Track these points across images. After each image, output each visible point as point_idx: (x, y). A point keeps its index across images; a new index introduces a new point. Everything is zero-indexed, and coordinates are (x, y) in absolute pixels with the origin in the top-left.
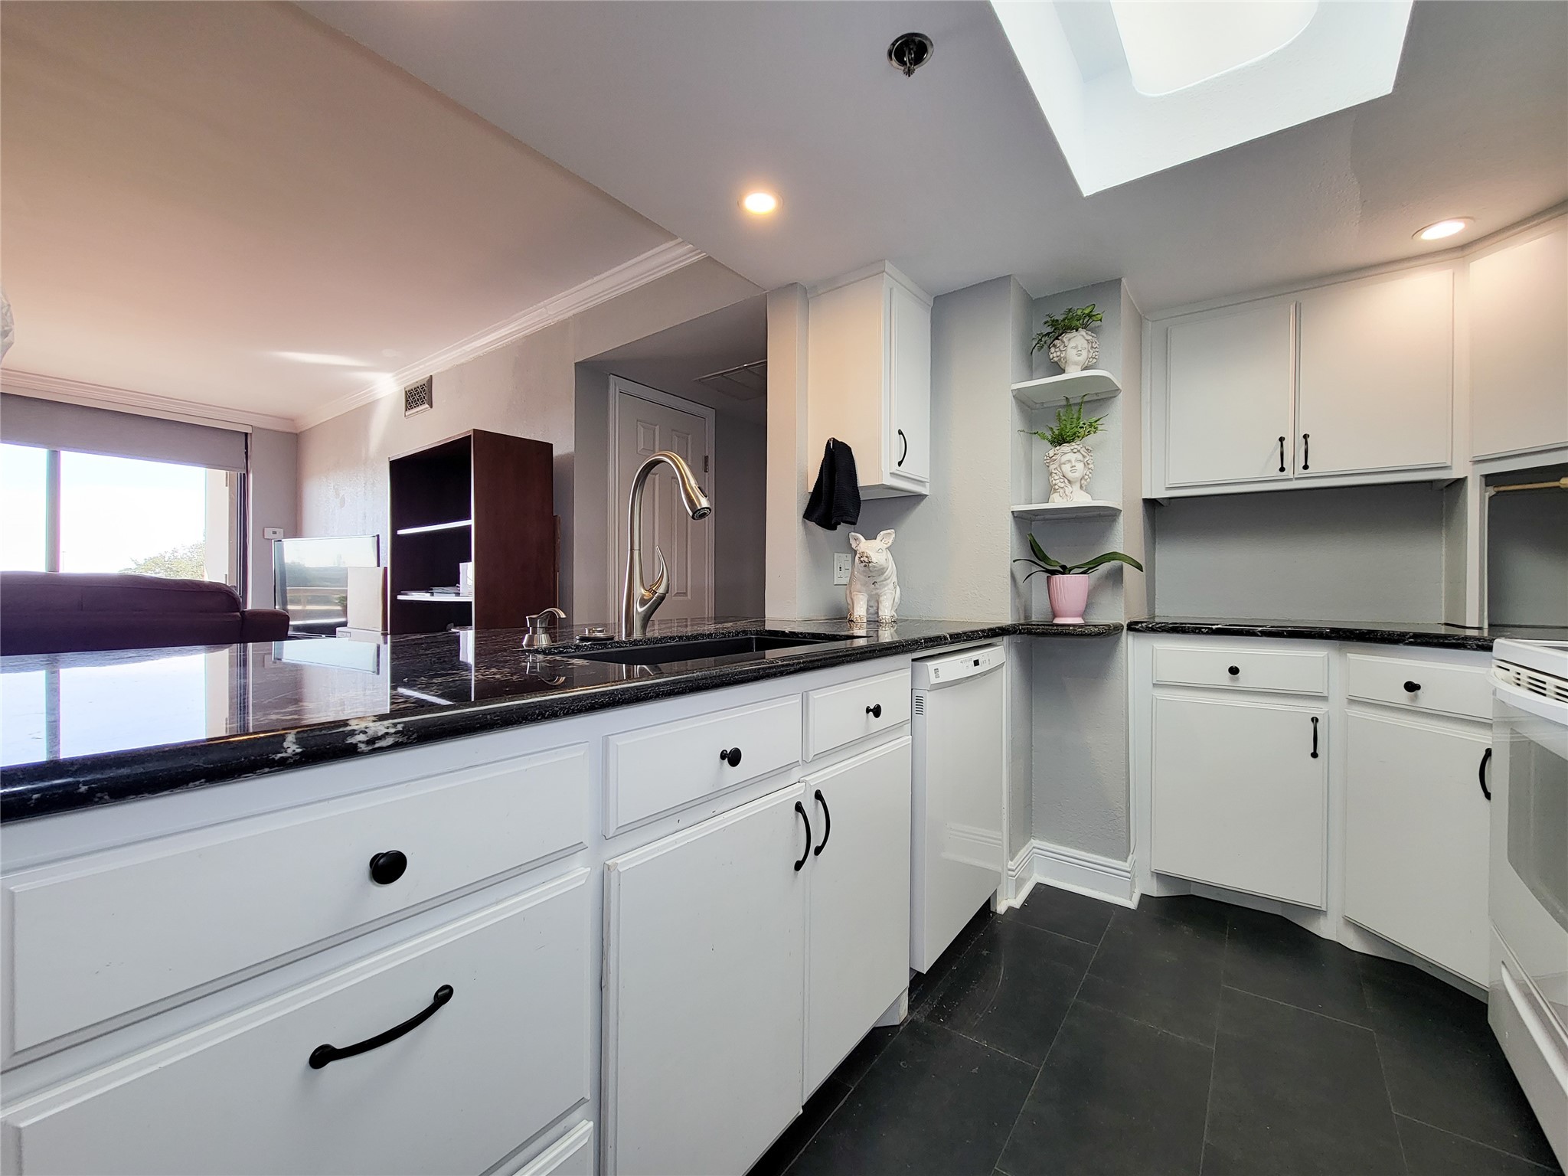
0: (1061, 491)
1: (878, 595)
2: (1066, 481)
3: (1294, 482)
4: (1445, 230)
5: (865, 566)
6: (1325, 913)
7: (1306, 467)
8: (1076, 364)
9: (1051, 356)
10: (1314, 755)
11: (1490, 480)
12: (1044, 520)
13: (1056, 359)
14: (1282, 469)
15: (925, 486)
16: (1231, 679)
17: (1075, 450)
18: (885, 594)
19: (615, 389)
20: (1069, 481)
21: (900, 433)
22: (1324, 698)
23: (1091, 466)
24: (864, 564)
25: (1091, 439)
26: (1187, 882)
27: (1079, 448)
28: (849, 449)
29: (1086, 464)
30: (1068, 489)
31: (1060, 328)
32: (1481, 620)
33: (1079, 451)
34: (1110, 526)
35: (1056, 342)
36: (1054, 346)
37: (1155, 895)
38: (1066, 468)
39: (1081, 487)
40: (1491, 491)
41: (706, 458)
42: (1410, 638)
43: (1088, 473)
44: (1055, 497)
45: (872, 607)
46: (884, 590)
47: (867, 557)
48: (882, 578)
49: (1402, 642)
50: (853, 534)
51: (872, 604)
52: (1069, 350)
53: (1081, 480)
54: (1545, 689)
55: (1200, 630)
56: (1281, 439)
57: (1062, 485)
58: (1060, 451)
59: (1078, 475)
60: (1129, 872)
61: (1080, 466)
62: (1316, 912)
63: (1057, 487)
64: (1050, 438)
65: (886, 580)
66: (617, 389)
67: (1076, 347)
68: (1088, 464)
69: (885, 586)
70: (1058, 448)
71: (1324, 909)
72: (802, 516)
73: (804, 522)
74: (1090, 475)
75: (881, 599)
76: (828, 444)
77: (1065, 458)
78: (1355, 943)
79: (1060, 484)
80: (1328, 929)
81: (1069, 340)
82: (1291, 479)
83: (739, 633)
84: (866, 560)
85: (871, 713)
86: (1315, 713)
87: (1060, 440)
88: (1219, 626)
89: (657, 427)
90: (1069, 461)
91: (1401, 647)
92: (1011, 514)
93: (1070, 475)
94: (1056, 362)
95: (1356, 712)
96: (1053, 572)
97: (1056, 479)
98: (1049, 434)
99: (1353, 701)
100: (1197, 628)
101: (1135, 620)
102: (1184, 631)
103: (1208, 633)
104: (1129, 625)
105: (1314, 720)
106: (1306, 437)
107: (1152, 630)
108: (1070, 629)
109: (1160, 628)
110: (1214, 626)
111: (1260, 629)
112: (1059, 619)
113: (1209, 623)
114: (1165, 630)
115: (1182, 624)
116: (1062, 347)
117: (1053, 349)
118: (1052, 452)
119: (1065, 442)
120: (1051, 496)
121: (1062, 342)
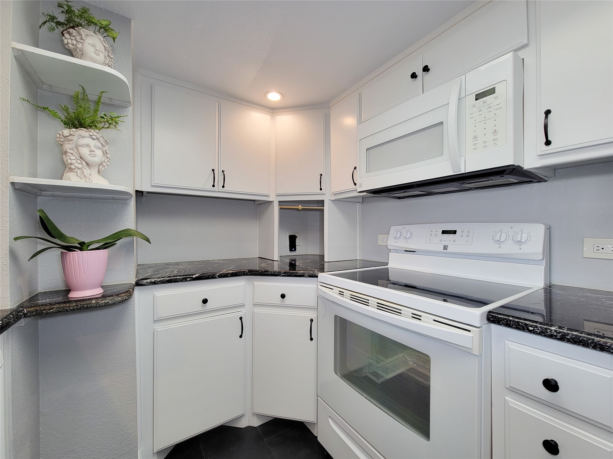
0: (79, 171)
2: (84, 163)
3: (218, 193)
7: (223, 187)
9: (65, 42)
10: (241, 336)
11: (281, 202)
12: (53, 196)
13: (70, 47)
14: (213, 186)
16: (203, 306)
17: (94, 137)
20: (87, 164)
22: (245, 306)
23: (108, 156)
25: (109, 133)
27: (98, 136)
29: (105, 153)
30: (87, 171)
31: (76, 20)
32: (278, 258)
33: (98, 139)
35: (71, 30)
36: (69, 33)
38: (85, 151)
39: (99, 171)
40: (280, 206)
42: (282, 274)
43: (106, 161)
44: (70, 175)
49: (279, 276)
52: (85, 43)
53: (99, 165)
54: (368, 303)
55: (186, 280)
56: (213, 170)
57: (80, 166)
58: (77, 134)
59: (97, 161)
61: (99, 153)
63: (73, 167)
64: (63, 118)
68: (106, 152)
70: (73, 130)
71: (244, 414)
74: (108, 163)
77: (82, 141)
79: (76, 165)
81: (87, 35)
82: (216, 192)
86: (241, 314)
88: (197, 275)
90: (88, 146)
91: (278, 277)
92: (9, 185)
93: (89, 159)
96: (70, 249)
97: (72, 159)
99: (255, 305)
100: (184, 278)
101: (141, 277)
102: (176, 281)
103: (190, 280)
104: (136, 283)
105: (241, 318)
106: (223, 171)
107: (155, 283)
108: (88, 302)
109: (159, 281)
110: (194, 276)
111: (218, 275)
112: (74, 295)
113: (189, 274)
114: (163, 282)
115: (175, 276)
116: (78, 38)
117: (67, 35)
118: (66, 132)
119: (81, 125)
120: (65, 175)
121: (80, 34)
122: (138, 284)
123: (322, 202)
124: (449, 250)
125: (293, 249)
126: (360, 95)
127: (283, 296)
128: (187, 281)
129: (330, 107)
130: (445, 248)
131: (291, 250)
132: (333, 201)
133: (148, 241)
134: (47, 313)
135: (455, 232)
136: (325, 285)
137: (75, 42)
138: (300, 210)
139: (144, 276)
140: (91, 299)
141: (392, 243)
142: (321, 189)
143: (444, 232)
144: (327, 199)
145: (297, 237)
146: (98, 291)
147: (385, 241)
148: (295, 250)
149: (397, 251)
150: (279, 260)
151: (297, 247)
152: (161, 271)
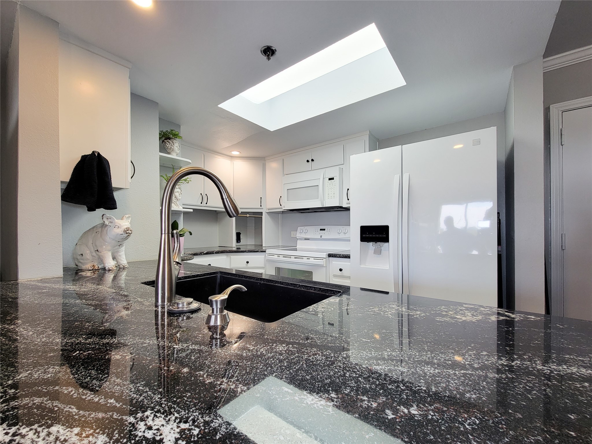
0: (175, 203)
1: (117, 252)
4: (236, 153)
5: (128, 236)
7: (206, 204)
17: (180, 188)
18: (122, 251)
20: (177, 200)
21: (131, 162)
24: (128, 234)
30: (178, 203)
36: (168, 142)
38: (177, 194)
42: (247, 251)
46: (122, 249)
49: (245, 252)
50: (107, 215)
52: (175, 147)
56: (201, 194)
63: (173, 201)
69: (123, 246)
75: (120, 254)
77: (176, 190)
79: (175, 200)
81: (175, 143)
82: (203, 206)
84: (130, 232)
90: (178, 192)
93: (178, 197)
100: (200, 253)
106: (206, 195)
110: (205, 252)
111: (215, 252)
116: (172, 144)
121: (173, 142)
123: (261, 213)
124: (323, 237)
126: (283, 160)
127: (248, 262)
128: (202, 255)
129: (266, 160)
130: (321, 237)
131: (237, 242)
132: (267, 213)
135: (324, 230)
136: (270, 254)
137: (171, 146)
138: (247, 217)
141: (298, 235)
142: (261, 206)
143: (321, 230)
144: (264, 211)
145: (241, 234)
147: (295, 235)
148: (240, 242)
149: (301, 239)
151: (241, 240)
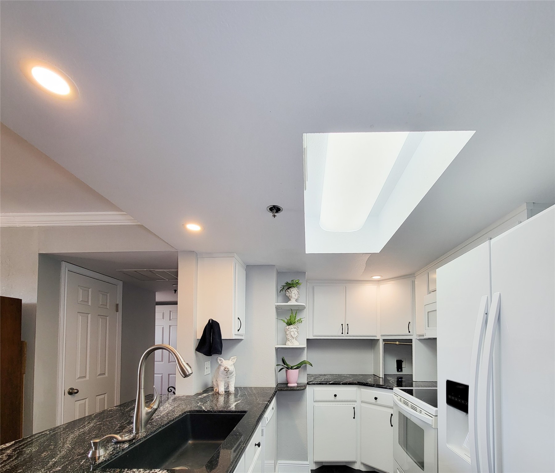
0: (291, 341)
1: (229, 382)
4: (377, 278)
5: (227, 372)
6: (356, 462)
7: (348, 333)
8: (294, 298)
9: (287, 295)
10: (354, 418)
11: (384, 340)
13: (288, 296)
14: (342, 333)
15: (243, 336)
16: (335, 398)
17: (295, 328)
18: (232, 381)
19: (65, 269)
20: (293, 338)
21: (239, 319)
22: (356, 401)
23: (299, 333)
24: (226, 371)
26: (322, 462)
28: (218, 324)
30: (293, 341)
31: (289, 286)
32: (383, 376)
34: (303, 351)
35: (288, 290)
36: (287, 291)
37: (314, 469)
38: (292, 333)
39: (296, 341)
40: (384, 343)
41: (117, 305)
43: (298, 335)
44: (288, 343)
45: (225, 386)
46: (231, 380)
47: (227, 369)
48: (231, 375)
50: (219, 358)
51: (225, 385)
52: (292, 294)
56: (342, 325)
57: (291, 339)
58: (290, 328)
59: (296, 336)
60: (309, 465)
61: (296, 333)
62: (354, 462)
63: (289, 339)
64: (286, 322)
65: (233, 376)
66: (67, 269)
67: (294, 292)
69: (232, 378)
70: (289, 326)
71: (356, 461)
72: (195, 350)
73: (195, 352)
75: (230, 383)
76: (209, 321)
77: (292, 330)
78: (363, 469)
80: (357, 467)
81: (293, 290)
82: (344, 336)
83: (183, 414)
84: (227, 370)
85: (257, 446)
86: (354, 406)
87: (289, 324)
88: (332, 382)
89: (90, 290)
90: (293, 331)
91: (373, 387)
92: (274, 348)
93: (293, 336)
94: (288, 297)
95: (364, 405)
96: (288, 369)
97: (289, 337)
98: (286, 321)
99: (362, 402)
100: (326, 383)
101: (309, 381)
102: (322, 384)
103: (329, 384)
104: (307, 383)
105: (354, 408)
106: (347, 325)
107: (314, 384)
108: (293, 388)
109: (316, 383)
110: (330, 383)
111: (342, 383)
112: (289, 385)
113: (328, 381)
114: (317, 384)
115: (322, 382)
117: (287, 292)
118: (287, 327)
119: (291, 324)
120: (287, 342)
122: (308, 384)
123: (411, 341)
125: (400, 370)
126: (428, 274)
127: (376, 399)
129: (415, 277)
131: (398, 371)
132: (417, 340)
133: (312, 365)
134: (283, 390)
137: (289, 294)
138: (397, 345)
139: (310, 380)
140: (294, 387)
142: (409, 332)
144: (414, 338)
145: (403, 361)
146: (296, 385)
150: (384, 377)
151: (403, 368)
152: (317, 379)
